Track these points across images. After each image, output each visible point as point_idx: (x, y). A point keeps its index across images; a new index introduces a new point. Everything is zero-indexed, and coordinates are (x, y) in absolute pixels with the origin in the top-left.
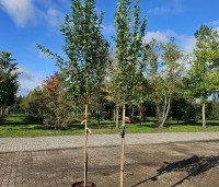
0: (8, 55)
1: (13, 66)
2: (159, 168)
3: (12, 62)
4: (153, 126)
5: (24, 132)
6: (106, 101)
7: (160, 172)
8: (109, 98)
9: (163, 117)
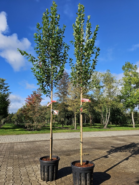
0: (3, 81)
1: (6, 88)
2: (108, 150)
3: (6, 86)
4: (99, 128)
5: (12, 132)
6: (67, 111)
7: (110, 152)
8: (69, 109)
9: (106, 122)
